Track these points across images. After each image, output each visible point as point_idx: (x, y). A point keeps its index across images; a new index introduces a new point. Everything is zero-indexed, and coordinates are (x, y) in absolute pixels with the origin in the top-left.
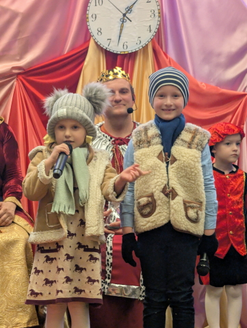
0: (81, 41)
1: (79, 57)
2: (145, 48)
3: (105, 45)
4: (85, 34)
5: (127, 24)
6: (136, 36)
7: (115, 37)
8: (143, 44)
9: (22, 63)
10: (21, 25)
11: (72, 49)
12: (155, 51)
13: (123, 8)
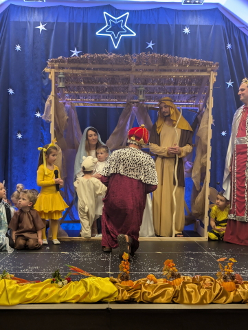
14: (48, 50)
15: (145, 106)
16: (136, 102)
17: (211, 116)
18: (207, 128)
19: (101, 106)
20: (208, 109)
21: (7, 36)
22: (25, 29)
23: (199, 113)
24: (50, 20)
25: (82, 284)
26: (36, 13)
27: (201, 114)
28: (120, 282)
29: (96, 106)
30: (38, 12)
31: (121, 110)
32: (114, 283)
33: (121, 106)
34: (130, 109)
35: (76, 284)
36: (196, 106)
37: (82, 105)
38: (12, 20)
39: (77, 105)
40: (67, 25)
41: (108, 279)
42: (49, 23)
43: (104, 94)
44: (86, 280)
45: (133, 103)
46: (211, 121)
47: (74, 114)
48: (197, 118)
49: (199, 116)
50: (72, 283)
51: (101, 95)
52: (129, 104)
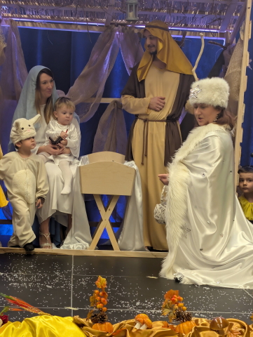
15: (136, 31)
16: (122, 25)
17: (246, 54)
18: (240, 73)
19: (62, 28)
20: (242, 42)
23: (225, 48)
25: (27, 327)
27: (229, 48)
28: (91, 326)
29: (53, 28)
31: (95, 36)
32: (81, 326)
33: (95, 30)
34: (111, 35)
35: (17, 326)
36: (222, 35)
37: (29, 25)
39: (21, 25)
41: (70, 319)
43: (67, 8)
44: (33, 319)
45: (117, 25)
46: (246, 62)
47: (16, 41)
48: (221, 56)
49: (226, 53)
50: (10, 325)
51: (63, 9)
52: (109, 27)
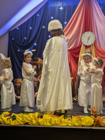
0: (80, 44)
1: (80, 47)
2: (93, 44)
3: (85, 44)
4: (81, 42)
5: (89, 40)
6: (91, 42)
7: (87, 43)
8: (92, 43)
9: (70, 48)
10: (69, 41)
11: (79, 45)
12: (94, 45)
13: (88, 37)
14: (64, 18)
21: (47, 13)
22: (55, 10)
24: (65, 5)
26: (59, 2)
30: (60, 2)
38: (49, 6)
40: (72, 6)
42: (64, 6)
